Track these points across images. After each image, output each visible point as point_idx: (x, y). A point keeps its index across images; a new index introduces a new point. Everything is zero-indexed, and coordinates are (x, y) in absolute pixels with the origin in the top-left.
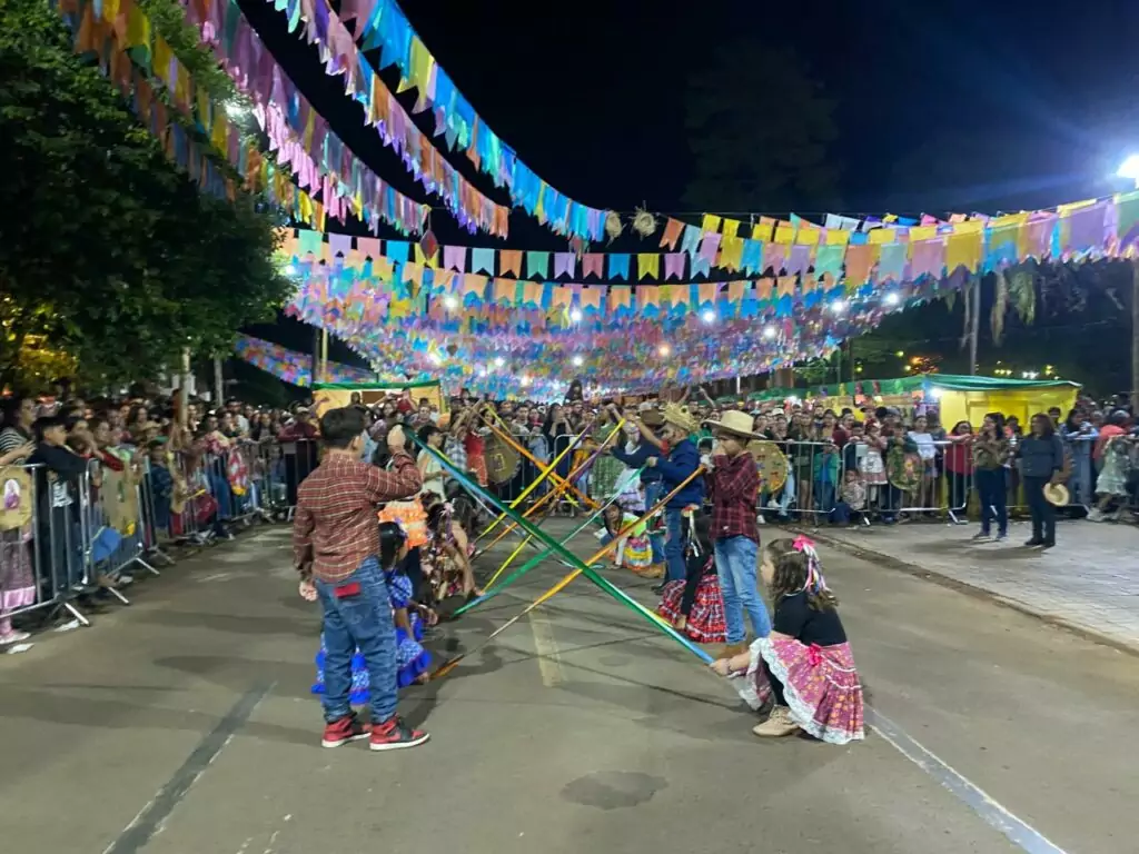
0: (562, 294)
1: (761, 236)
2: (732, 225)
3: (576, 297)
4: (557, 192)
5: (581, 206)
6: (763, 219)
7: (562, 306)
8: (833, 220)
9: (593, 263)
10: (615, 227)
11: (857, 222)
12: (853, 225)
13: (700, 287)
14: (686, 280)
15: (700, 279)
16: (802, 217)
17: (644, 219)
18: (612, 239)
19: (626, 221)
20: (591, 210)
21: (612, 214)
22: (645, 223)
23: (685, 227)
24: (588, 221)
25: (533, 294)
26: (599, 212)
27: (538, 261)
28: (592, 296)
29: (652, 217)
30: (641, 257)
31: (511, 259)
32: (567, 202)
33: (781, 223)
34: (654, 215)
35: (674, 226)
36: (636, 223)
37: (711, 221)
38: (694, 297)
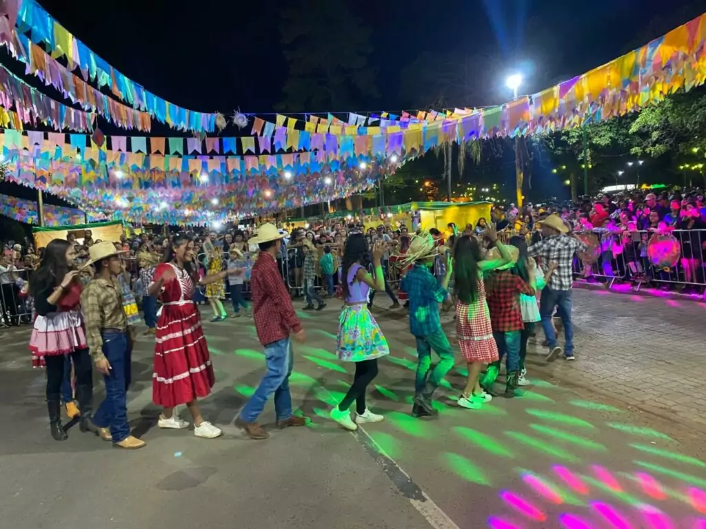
0: (195, 164)
1: (309, 128)
2: (292, 122)
3: (205, 165)
4: (177, 107)
5: (196, 113)
6: (312, 117)
7: (196, 171)
8: (353, 116)
9: (213, 144)
10: (222, 123)
11: (365, 118)
12: (363, 119)
13: (283, 156)
14: (273, 153)
15: (281, 151)
16: (335, 115)
17: (240, 117)
18: (221, 130)
19: (229, 119)
20: (203, 114)
21: (219, 114)
22: (240, 120)
23: (265, 123)
24: (201, 121)
25: (176, 164)
26: (209, 115)
27: (176, 144)
28: (215, 164)
29: (245, 117)
30: (243, 139)
31: (158, 143)
32: (186, 112)
33: (322, 120)
34: (246, 115)
35: (259, 122)
36: (235, 121)
37: (280, 118)
38: (280, 162)
